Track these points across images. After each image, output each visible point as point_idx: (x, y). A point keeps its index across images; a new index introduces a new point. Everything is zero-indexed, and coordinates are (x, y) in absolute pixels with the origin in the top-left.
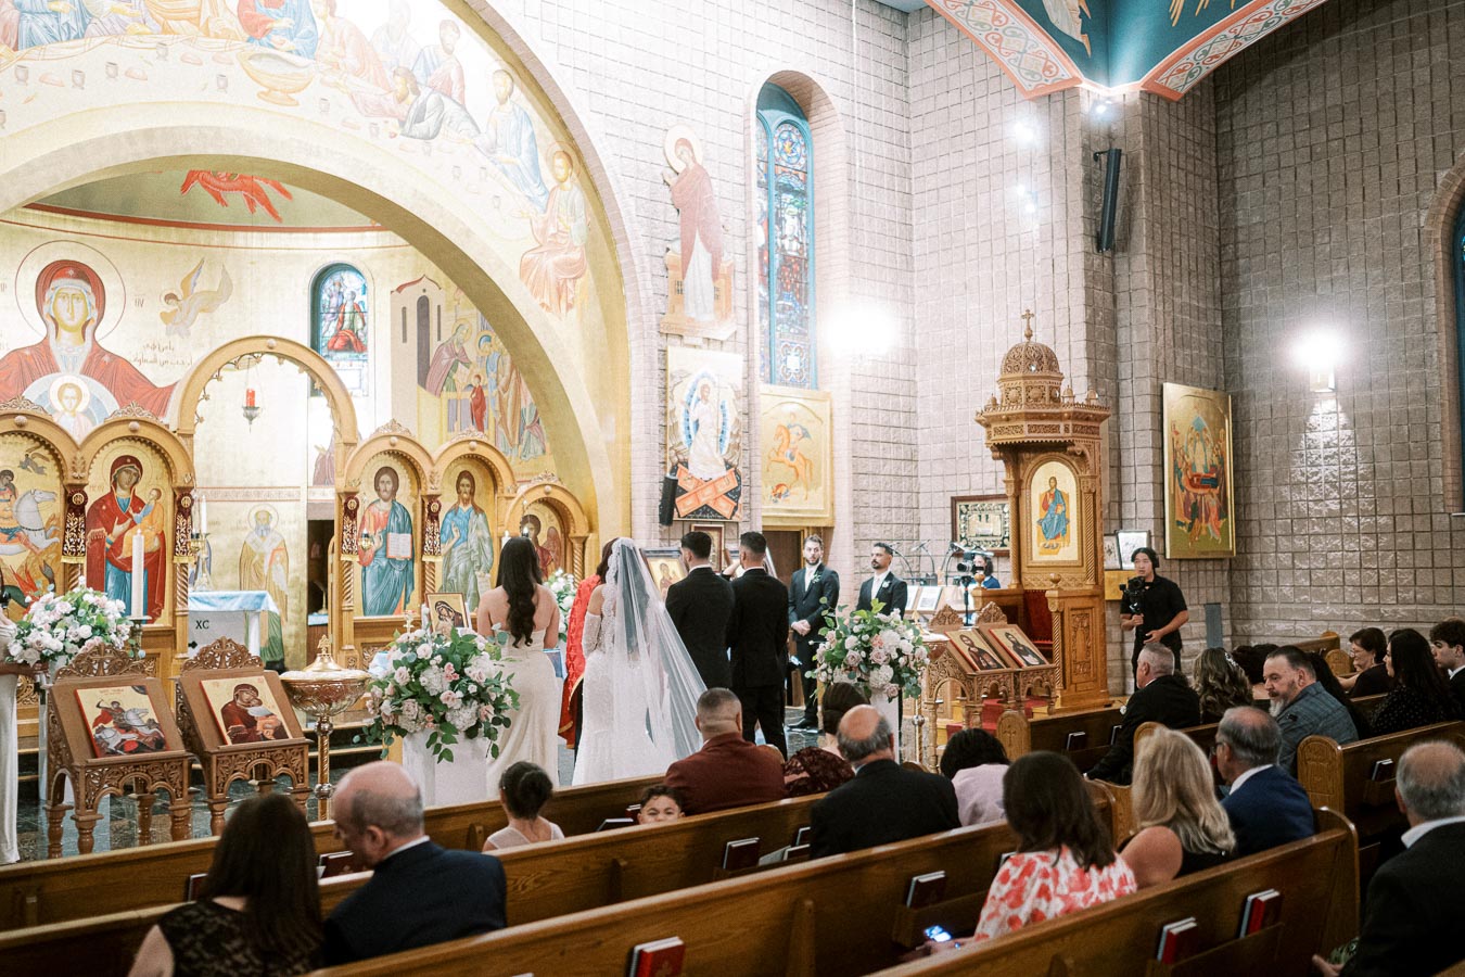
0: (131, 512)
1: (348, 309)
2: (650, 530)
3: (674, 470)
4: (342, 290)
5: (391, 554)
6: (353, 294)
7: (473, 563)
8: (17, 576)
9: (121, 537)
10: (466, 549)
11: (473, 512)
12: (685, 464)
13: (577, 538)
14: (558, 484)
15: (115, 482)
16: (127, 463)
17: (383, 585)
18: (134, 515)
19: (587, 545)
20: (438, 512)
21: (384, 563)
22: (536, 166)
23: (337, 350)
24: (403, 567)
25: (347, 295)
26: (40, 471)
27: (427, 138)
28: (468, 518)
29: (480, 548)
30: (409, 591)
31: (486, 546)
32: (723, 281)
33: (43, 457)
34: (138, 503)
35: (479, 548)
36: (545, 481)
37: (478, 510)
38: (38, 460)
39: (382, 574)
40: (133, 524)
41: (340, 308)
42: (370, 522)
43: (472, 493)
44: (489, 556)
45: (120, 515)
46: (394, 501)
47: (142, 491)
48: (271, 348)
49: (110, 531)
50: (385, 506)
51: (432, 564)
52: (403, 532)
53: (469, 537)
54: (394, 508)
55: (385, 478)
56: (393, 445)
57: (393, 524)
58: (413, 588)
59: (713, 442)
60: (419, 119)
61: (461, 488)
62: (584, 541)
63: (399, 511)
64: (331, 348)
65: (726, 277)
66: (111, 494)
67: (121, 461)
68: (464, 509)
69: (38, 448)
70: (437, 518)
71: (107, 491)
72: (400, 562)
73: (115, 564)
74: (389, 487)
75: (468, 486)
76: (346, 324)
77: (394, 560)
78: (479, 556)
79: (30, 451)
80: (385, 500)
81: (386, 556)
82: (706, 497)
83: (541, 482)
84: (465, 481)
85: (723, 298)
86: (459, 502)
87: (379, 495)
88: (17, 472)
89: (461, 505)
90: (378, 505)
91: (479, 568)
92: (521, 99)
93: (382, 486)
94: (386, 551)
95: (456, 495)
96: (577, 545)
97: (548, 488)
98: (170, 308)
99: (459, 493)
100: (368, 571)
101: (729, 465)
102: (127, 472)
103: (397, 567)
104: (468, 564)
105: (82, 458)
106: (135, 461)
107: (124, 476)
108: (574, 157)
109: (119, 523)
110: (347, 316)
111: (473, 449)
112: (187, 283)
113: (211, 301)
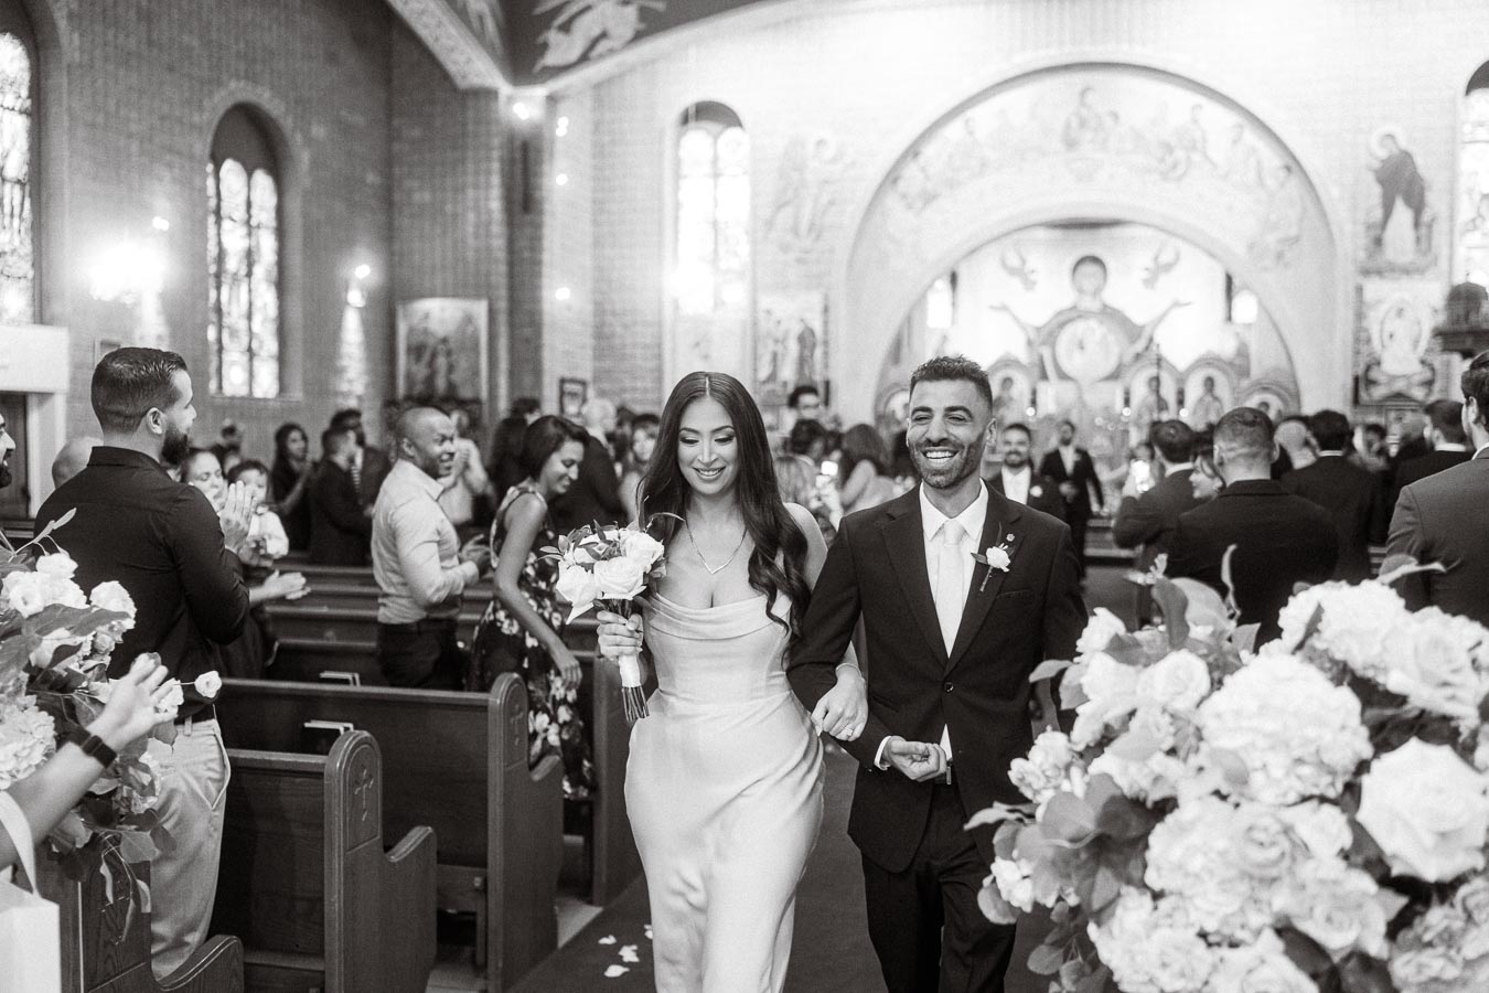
3: (1368, 368)
11: (1212, 400)
12: (1379, 363)
22: (1260, 178)
27: (1179, 179)
32: (1423, 231)
37: (1216, 399)
43: (1212, 389)
46: (1158, 394)
59: (1407, 345)
60: (1174, 167)
65: (1430, 226)
75: (1209, 385)
82: (1399, 386)
84: (1208, 381)
85: (1423, 240)
89: (1205, 398)
92: (1251, 137)
101: (1423, 362)
108: (1294, 166)
112: (1156, 258)
113: (1168, 267)
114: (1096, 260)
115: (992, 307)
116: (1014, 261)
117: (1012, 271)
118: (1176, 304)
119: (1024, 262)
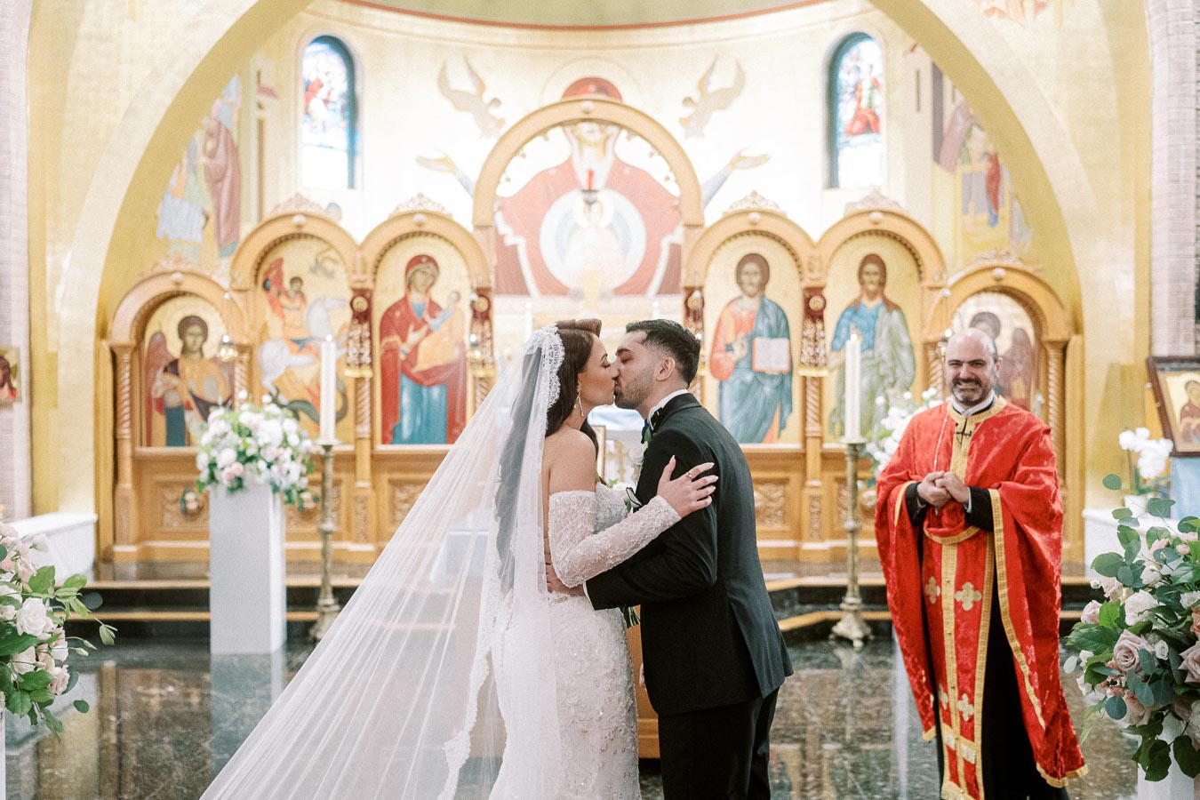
0: (427, 317)
1: (866, 85)
2: (1177, 330)
4: (859, 64)
5: (758, 365)
6: (871, 66)
7: (882, 378)
8: (309, 390)
9: (416, 348)
10: (873, 358)
11: (883, 310)
13: (1053, 343)
14: (1019, 265)
15: (409, 285)
16: (420, 262)
17: (749, 403)
18: (432, 322)
19: (1069, 352)
20: (822, 311)
21: (749, 377)
23: (857, 134)
24: (776, 382)
25: (864, 67)
26: (330, 275)
28: (876, 318)
29: (894, 357)
30: (786, 413)
31: (905, 355)
33: (335, 261)
34: (434, 308)
35: (893, 359)
36: (995, 262)
37: (890, 306)
38: (329, 265)
39: (746, 392)
40: (429, 332)
41: (857, 87)
42: (729, 326)
43: (882, 284)
44: (909, 368)
45: (416, 322)
46: (763, 296)
47: (440, 295)
48: (587, 113)
49: (404, 339)
50: (752, 304)
51: (820, 380)
52: (776, 337)
53: (878, 342)
54: (763, 307)
55: (751, 267)
56: (754, 223)
57: (762, 327)
58: (791, 410)
61: (866, 278)
62: (1063, 348)
63: (770, 310)
64: (851, 133)
66: (405, 299)
67: (416, 260)
68: (870, 305)
69: (327, 250)
70: (821, 318)
71: (400, 294)
72: (772, 377)
73: (410, 376)
74: (756, 279)
75: (875, 273)
76: (864, 103)
77: (762, 373)
78: (893, 369)
79: (320, 253)
80: (751, 296)
81: (751, 368)
83: (988, 264)
84: (871, 267)
86: (861, 297)
87: (742, 289)
88: (308, 279)
89: (865, 300)
90: (739, 302)
91: (893, 385)
93: (745, 278)
94: (751, 362)
95: (857, 287)
96: (1053, 354)
97: (1000, 272)
98: (688, 111)
99: (862, 283)
100: (727, 388)
102: (424, 273)
103: (767, 382)
104: (875, 379)
105: (363, 259)
106: (430, 260)
107: (419, 278)
109: (416, 329)
110: (865, 93)
111: (876, 223)
112: (702, 85)
113: (725, 98)
114: (604, 87)
115: (423, 162)
116: (463, 83)
117: (459, 100)
118: (738, 161)
119: (481, 86)
